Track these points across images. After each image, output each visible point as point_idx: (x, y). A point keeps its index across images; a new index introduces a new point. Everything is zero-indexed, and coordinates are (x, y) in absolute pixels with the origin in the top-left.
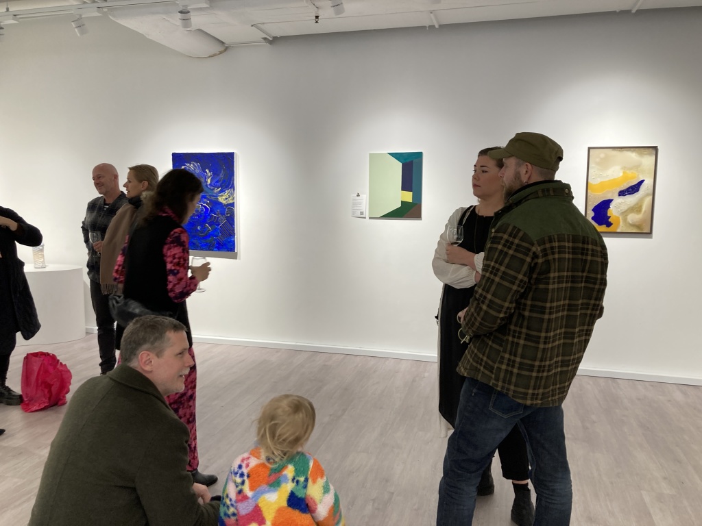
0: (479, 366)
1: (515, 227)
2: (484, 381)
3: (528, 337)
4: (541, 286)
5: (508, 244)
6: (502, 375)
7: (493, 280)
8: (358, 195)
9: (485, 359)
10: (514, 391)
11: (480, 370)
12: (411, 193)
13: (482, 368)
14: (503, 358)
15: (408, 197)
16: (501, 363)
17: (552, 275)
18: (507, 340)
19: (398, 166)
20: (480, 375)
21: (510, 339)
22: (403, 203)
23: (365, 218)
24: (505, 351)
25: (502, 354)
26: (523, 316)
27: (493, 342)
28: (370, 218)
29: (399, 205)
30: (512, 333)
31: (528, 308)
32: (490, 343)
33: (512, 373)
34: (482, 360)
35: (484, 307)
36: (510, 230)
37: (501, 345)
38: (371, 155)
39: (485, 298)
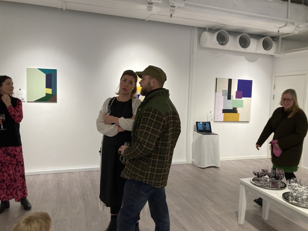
0: (136, 174)
1: (155, 109)
2: (140, 180)
3: (160, 158)
4: (166, 135)
5: (153, 117)
6: (149, 176)
7: (148, 134)
8: (20, 90)
9: (139, 170)
10: (154, 183)
11: (137, 175)
12: (51, 89)
13: (138, 174)
14: (149, 168)
15: (50, 91)
16: (148, 171)
17: (170, 129)
18: (151, 160)
19: (43, 76)
20: (137, 177)
21: (152, 159)
22: (47, 94)
23: (24, 102)
24: (149, 165)
25: (148, 166)
26: (158, 148)
27: (143, 161)
28: (28, 102)
29: (45, 95)
30: (153, 156)
31: (160, 144)
32: (142, 162)
33: (153, 175)
34: (138, 170)
35: (145, 146)
36: (153, 110)
37: (148, 163)
38: (28, 69)
39: (145, 142)
